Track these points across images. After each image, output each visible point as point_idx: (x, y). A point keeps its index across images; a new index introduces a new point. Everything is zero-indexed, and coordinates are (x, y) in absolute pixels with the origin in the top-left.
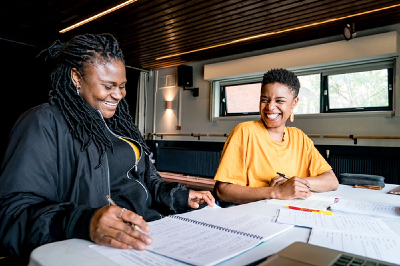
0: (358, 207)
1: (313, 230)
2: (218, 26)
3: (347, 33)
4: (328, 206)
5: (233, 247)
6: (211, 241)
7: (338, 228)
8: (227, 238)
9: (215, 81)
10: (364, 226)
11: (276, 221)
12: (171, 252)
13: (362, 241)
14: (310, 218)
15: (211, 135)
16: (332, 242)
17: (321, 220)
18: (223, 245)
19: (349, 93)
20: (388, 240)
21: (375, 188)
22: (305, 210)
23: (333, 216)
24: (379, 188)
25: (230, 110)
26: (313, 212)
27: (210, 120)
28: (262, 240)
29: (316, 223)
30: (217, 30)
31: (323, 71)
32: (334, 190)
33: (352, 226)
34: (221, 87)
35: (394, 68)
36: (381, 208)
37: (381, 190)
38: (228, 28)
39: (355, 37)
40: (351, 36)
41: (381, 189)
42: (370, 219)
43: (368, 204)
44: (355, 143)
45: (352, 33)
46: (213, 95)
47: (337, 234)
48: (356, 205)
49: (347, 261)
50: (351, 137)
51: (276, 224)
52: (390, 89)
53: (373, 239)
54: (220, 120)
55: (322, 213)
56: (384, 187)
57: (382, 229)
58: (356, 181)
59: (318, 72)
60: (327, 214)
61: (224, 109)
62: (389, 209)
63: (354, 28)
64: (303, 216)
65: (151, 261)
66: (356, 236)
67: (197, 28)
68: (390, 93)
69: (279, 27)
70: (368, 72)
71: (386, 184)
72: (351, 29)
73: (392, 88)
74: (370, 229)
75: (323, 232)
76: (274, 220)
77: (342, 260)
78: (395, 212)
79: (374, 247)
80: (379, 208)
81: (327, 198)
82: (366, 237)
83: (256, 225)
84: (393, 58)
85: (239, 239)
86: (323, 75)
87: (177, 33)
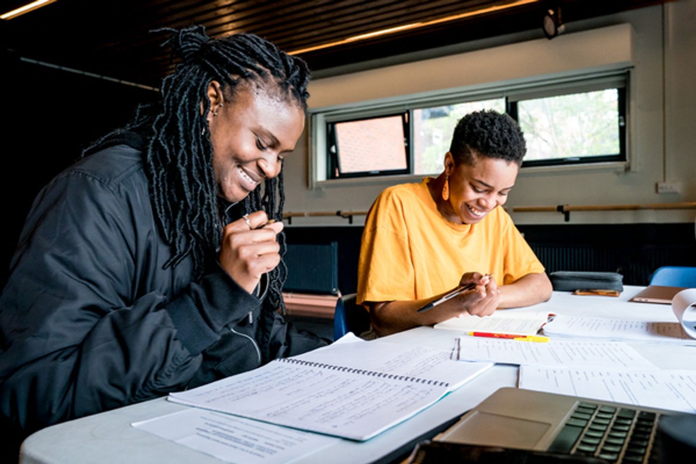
0: (587, 325)
1: (522, 368)
2: (319, 10)
3: (549, 25)
4: (539, 328)
5: (403, 403)
6: (364, 396)
7: (562, 363)
8: (389, 389)
9: (315, 114)
10: (602, 356)
11: (458, 358)
12: (300, 419)
13: (604, 381)
14: (512, 349)
15: (311, 215)
16: (557, 386)
17: (532, 352)
18: (386, 400)
19: (551, 133)
20: (644, 376)
21: (608, 293)
22: (501, 337)
23: (549, 344)
24: (615, 293)
25: (346, 166)
26: (515, 339)
27: (310, 187)
28: (448, 389)
29: (525, 357)
30: (317, 19)
31: (509, 94)
32: (546, 301)
33: (584, 358)
34: (327, 124)
35: (627, 88)
36: (625, 325)
37: (617, 296)
38: (337, 14)
39: (563, 33)
40: (556, 31)
41: (617, 294)
42: (610, 345)
43: (602, 320)
44: (567, 219)
45: (557, 25)
46: (313, 139)
47: (562, 372)
48: (583, 324)
49: (591, 412)
50: (560, 209)
51: (459, 362)
52: (622, 124)
53: (620, 375)
54: (327, 186)
55: (531, 339)
56: (622, 290)
57: (632, 359)
58: (578, 283)
59: (500, 95)
60: (539, 342)
61: (335, 165)
62: (636, 326)
63: (560, 16)
64: (500, 348)
65: (256, 440)
66: (592, 373)
67: (280, 13)
68: (622, 131)
69: (431, 13)
70: (583, 95)
71: (625, 287)
72: (554, 18)
73: (625, 121)
74: (613, 360)
75: (539, 370)
76: (455, 356)
77: (581, 410)
78: (647, 330)
79: (624, 388)
80: (620, 325)
81: (536, 316)
82: (608, 374)
83: (432, 366)
84: (625, 71)
85: (409, 389)
86: (509, 101)
87: (240, 24)
